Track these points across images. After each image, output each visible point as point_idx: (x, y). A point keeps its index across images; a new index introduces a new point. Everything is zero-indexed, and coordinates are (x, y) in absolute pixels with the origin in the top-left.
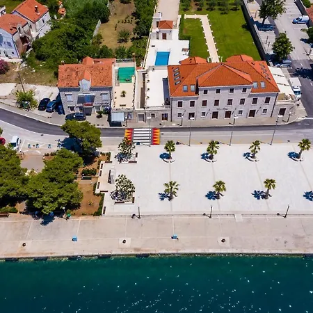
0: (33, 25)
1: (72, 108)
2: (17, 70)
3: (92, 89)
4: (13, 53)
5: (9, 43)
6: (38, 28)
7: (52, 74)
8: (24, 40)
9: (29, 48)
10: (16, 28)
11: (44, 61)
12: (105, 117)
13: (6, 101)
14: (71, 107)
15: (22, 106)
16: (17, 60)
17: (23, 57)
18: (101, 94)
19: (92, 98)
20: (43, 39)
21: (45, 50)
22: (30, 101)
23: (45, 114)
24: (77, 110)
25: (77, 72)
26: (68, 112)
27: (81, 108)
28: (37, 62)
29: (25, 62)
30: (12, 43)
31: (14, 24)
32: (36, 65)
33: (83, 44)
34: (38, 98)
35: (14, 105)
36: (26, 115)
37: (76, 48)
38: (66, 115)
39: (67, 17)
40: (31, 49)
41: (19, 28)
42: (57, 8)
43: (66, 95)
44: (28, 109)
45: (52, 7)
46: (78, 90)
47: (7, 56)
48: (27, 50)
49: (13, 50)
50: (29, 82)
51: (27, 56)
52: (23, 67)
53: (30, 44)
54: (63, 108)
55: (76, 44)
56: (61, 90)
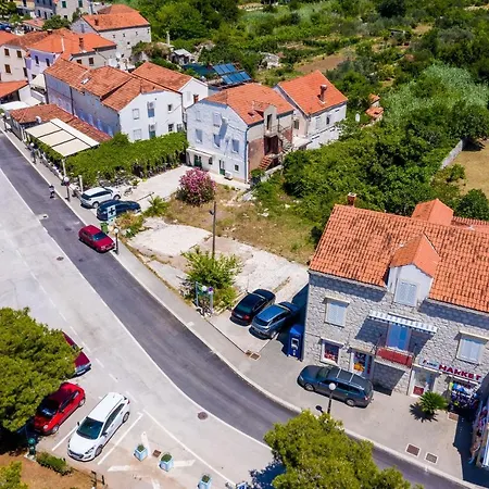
0: (303, 122)
1: (332, 350)
2: (230, 203)
3: (427, 308)
4: (237, 168)
5: (235, 144)
6: (312, 130)
7: (307, 233)
8: (271, 144)
9: (275, 163)
10: (261, 114)
11: (299, 197)
12: (447, 423)
13: (163, 271)
14: (328, 345)
15: (192, 295)
16: (240, 183)
17: (255, 180)
18: (459, 337)
19: (417, 340)
20: (314, 152)
21: (310, 173)
22: (219, 286)
23: (243, 337)
24: (347, 363)
25: (389, 238)
26: (314, 356)
27: (362, 358)
28: (281, 196)
29: (255, 191)
30: (242, 145)
31: (261, 105)
32: (276, 203)
33: (412, 177)
34: (245, 283)
35: (176, 284)
36: (189, 325)
37: (389, 182)
38: (306, 362)
39: (382, 124)
40: (280, 167)
41: (269, 117)
42: (367, 105)
43: (326, 301)
44: (204, 307)
45: (356, 101)
46: (376, 296)
47: (223, 172)
48: (270, 167)
49: (239, 160)
50: (243, 236)
51: (263, 180)
52: (244, 201)
53: (282, 156)
54: (301, 338)
55: (394, 172)
56: (316, 280)
